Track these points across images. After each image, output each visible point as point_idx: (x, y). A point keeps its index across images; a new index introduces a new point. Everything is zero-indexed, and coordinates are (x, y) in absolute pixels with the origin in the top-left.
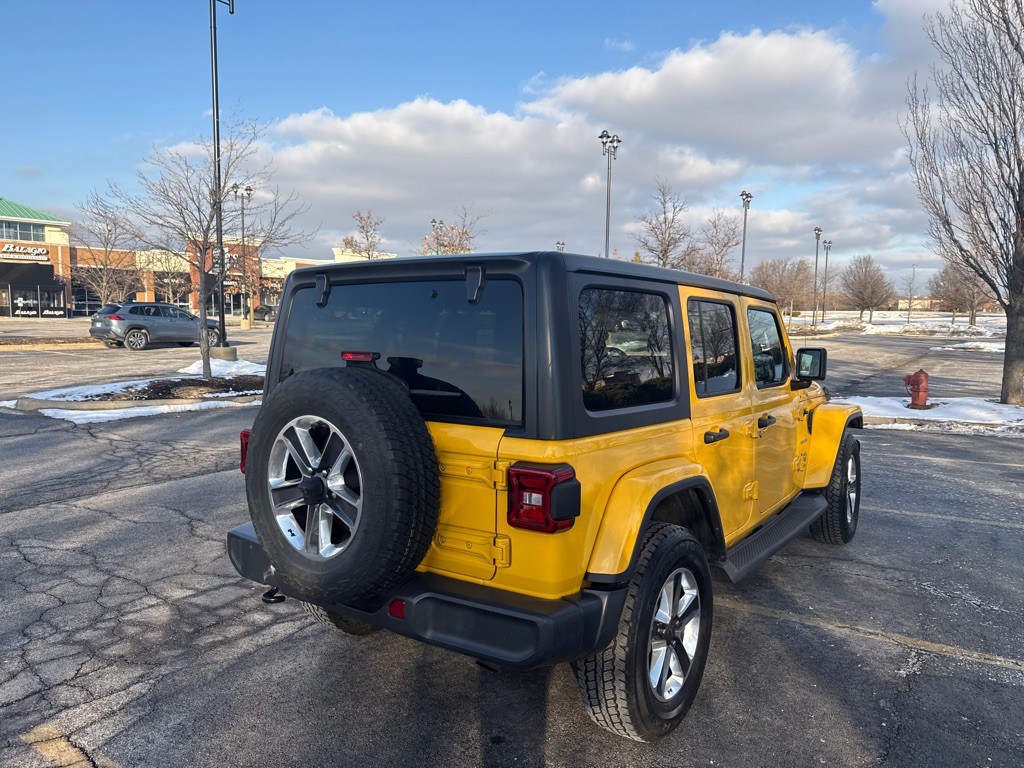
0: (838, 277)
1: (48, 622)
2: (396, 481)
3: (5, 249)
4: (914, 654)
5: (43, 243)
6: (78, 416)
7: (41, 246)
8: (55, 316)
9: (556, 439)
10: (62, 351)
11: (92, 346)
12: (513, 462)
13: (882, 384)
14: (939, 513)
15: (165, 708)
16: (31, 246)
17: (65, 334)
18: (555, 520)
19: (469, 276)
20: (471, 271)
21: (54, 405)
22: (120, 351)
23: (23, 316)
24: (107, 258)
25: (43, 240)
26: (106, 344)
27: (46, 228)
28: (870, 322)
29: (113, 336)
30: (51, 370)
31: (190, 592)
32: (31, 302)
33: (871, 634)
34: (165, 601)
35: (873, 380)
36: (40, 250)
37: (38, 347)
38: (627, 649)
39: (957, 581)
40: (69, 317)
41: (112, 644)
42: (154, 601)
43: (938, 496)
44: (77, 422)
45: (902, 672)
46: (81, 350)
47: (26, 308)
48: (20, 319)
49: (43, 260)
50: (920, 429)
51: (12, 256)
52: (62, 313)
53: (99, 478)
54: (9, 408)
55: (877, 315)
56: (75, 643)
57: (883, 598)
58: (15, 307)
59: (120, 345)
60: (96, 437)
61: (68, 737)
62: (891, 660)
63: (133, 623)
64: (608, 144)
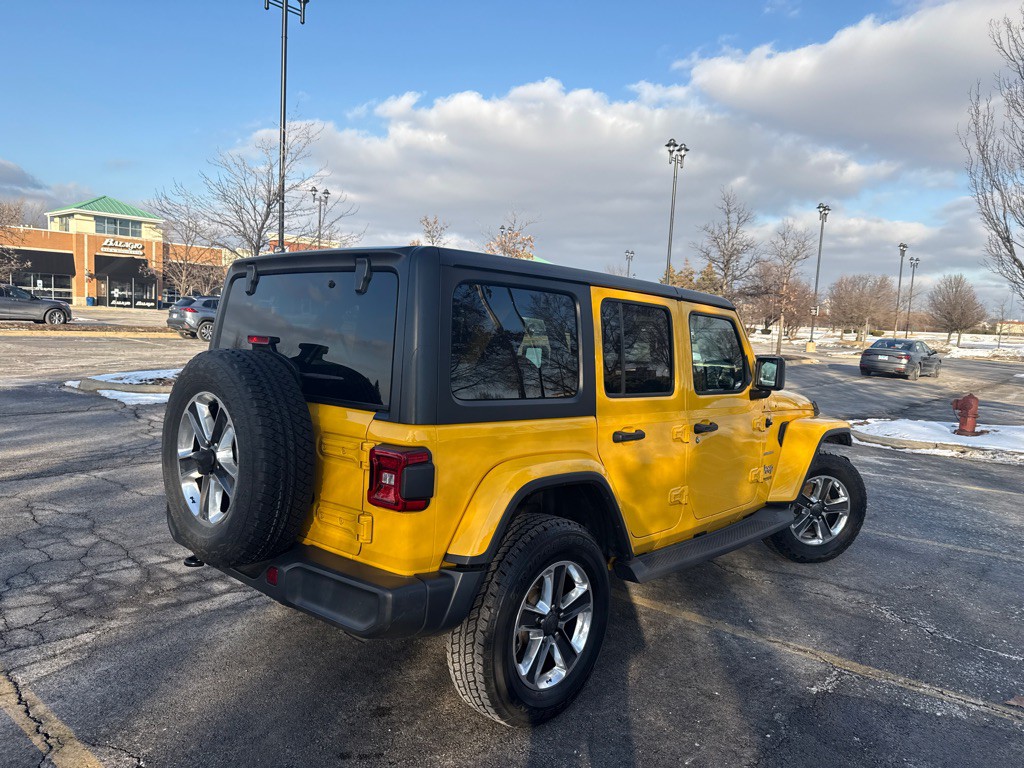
0: (925, 297)
1: (32, 575)
2: (262, 455)
3: (105, 244)
4: (835, 673)
5: (140, 239)
6: (131, 399)
7: (137, 242)
8: (146, 307)
9: (416, 424)
10: (141, 339)
11: (169, 335)
12: (378, 443)
13: (944, 408)
14: (937, 540)
15: (99, 656)
16: (129, 241)
17: (150, 324)
18: (406, 499)
19: (358, 267)
20: (360, 262)
21: (111, 386)
22: (192, 342)
23: (118, 306)
24: (187, 253)
25: (140, 236)
26: (182, 334)
27: (143, 225)
28: (958, 345)
29: (187, 327)
30: (123, 356)
31: (165, 559)
32: (127, 293)
33: (800, 650)
34: (140, 565)
35: (936, 404)
36: (137, 245)
37: (121, 335)
38: (487, 634)
39: (919, 608)
40: (159, 308)
41: (79, 597)
42: (130, 564)
43: (946, 524)
44: (126, 403)
45: (814, 690)
46: (160, 340)
47: (122, 298)
48: (115, 308)
49: (138, 254)
50: (962, 456)
51: (111, 250)
52: (153, 304)
53: (127, 453)
54: (73, 388)
55: (967, 338)
56: (48, 594)
57: (831, 618)
58: (112, 298)
59: (194, 335)
60: (139, 417)
61: (9, 672)
62: (808, 677)
63: (103, 582)
64: (675, 153)
